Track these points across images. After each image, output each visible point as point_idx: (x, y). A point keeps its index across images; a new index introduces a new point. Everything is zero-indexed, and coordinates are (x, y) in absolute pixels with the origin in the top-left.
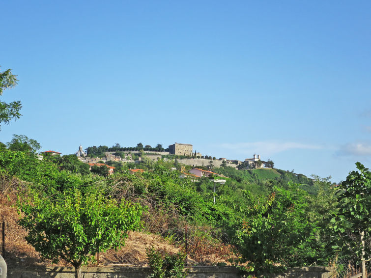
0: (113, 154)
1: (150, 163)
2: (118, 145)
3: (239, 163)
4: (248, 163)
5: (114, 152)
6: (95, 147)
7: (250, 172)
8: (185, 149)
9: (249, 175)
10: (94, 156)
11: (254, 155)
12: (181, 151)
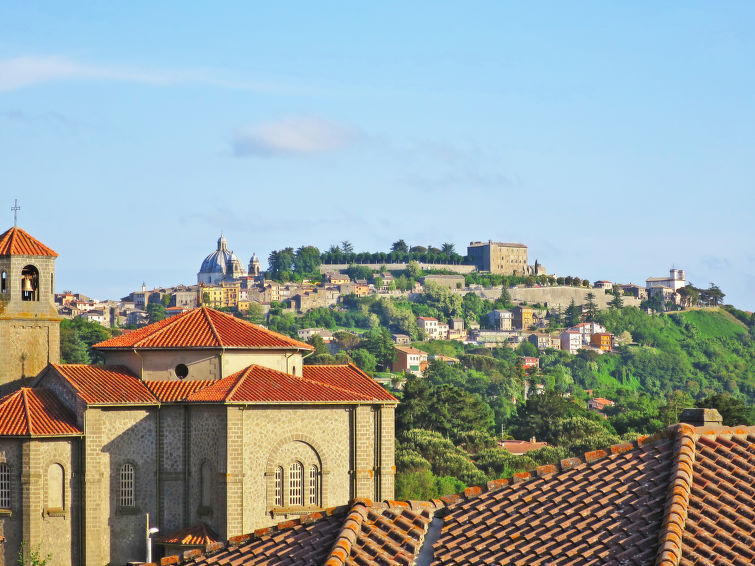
0: (343, 272)
1: (447, 300)
2: (346, 245)
3: (640, 293)
4: (661, 292)
5: (345, 267)
6: (289, 250)
7: (676, 320)
8: (512, 257)
9: (676, 327)
10: (297, 276)
11: (672, 271)
12: (503, 263)
